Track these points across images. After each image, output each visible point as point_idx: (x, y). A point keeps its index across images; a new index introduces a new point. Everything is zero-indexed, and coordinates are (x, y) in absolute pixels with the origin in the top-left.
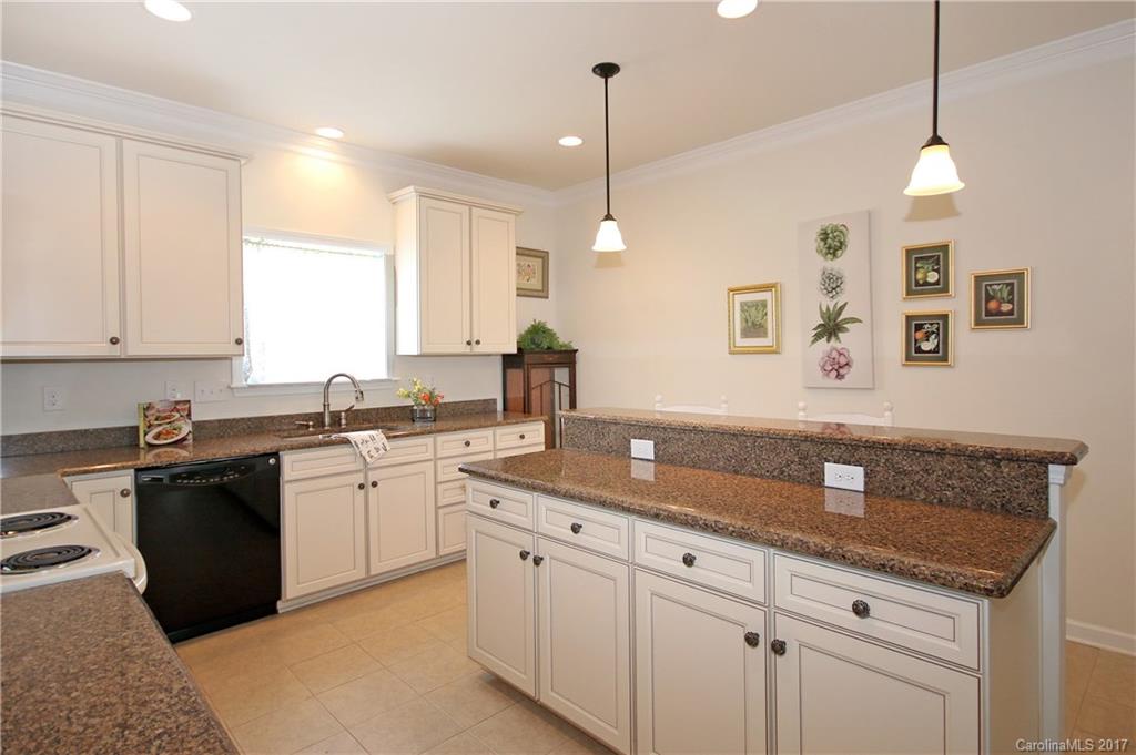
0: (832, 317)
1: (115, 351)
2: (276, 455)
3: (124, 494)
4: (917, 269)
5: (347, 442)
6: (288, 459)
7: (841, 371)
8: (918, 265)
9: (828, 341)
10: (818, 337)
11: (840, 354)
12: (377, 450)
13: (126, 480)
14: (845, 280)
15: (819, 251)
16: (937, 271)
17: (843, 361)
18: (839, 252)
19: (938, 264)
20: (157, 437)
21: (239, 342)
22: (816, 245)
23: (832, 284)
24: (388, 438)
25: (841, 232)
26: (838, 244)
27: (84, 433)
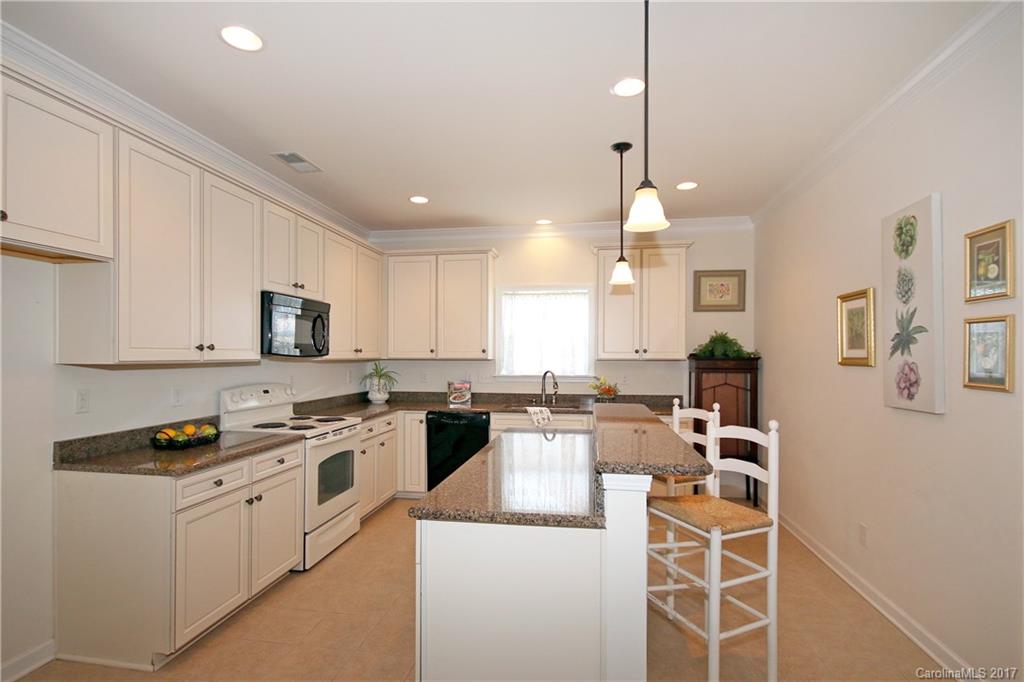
0: (905, 326)
1: (433, 356)
2: (488, 414)
3: (421, 422)
4: (979, 261)
5: (526, 412)
6: (494, 417)
7: (913, 390)
8: (981, 257)
9: (902, 354)
10: (895, 349)
11: (911, 370)
12: (544, 419)
13: (422, 415)
14: (916, 281)
15: (896, 249)
16: (997, 263)
17: (913, 378)
18: (910, 248)
19: (997, 254)
20: (454, 399)
21: (484, 351)
22: (893, 243)
23: (906, 285)
24: (552, 412)
25: (912, 224)
26: (909, 239)
27: (434, 394)
